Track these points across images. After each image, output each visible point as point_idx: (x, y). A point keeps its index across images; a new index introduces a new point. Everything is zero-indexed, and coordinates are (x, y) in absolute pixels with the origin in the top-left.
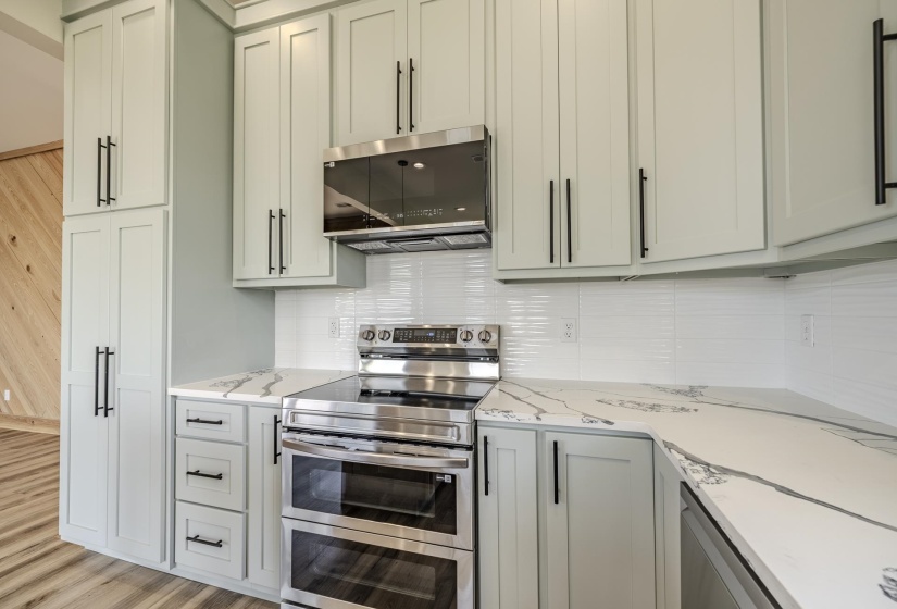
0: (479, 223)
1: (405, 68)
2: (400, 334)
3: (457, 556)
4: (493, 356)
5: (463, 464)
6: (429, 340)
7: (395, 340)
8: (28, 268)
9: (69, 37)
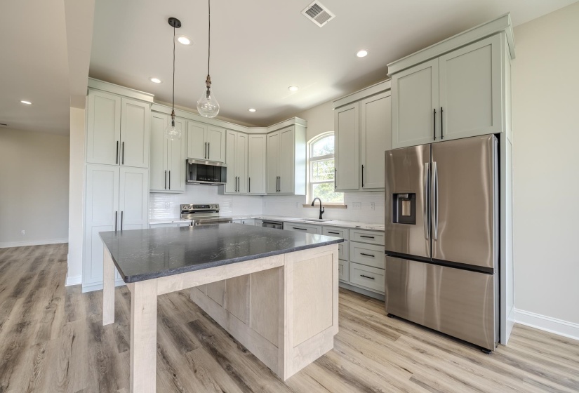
1: (207, 144)
6: (203, 208)
7: (194, 208)
9: (90, 94)
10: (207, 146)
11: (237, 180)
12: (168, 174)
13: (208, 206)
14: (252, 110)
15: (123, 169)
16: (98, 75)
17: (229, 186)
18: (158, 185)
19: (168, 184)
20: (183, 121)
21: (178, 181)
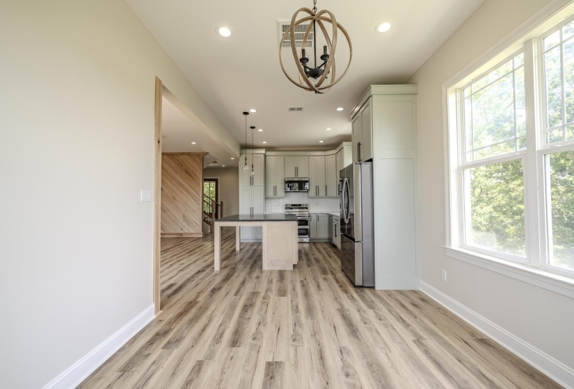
3: (308, 228)
4: (307, 208)
5: (308, 218)
10: (297, 169)
11: (317, 188)
12: (275, 188)
13: (300, 205)
15: (253, 187)
16: (244, 147)
17: (312, 192)
18: (271, 194)
19: (275, 193)
20: (282, 158)
21: (280, 192)
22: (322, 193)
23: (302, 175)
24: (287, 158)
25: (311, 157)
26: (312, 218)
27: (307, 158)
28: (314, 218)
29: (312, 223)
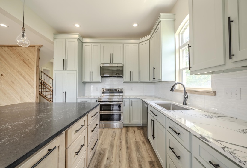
0: (121, 76)
1: (112, 54)
2: (109, 90)
3: (121, 113)
4: (122, 92)
5: (122, 103)
6: (113, 90)
7: (108, 91)
8: (2, 75)
9: (55, 41)
10: (112, 55)
11: (131, 73)
12: (91, 73)
13: (116, 90)
14: (135, 25)
15: (67, 72)
17: (127, 78)
18: (87, 79)
19: (91, 78)
20: (99, 44)
21: (97, 76)
22: (136, 78)
23: (117, 61)
24: (102, 45)
25: (125, 44)
26: (126, 103)
27: (121, 45)
28: (127, 103)
29: (126, 108)
